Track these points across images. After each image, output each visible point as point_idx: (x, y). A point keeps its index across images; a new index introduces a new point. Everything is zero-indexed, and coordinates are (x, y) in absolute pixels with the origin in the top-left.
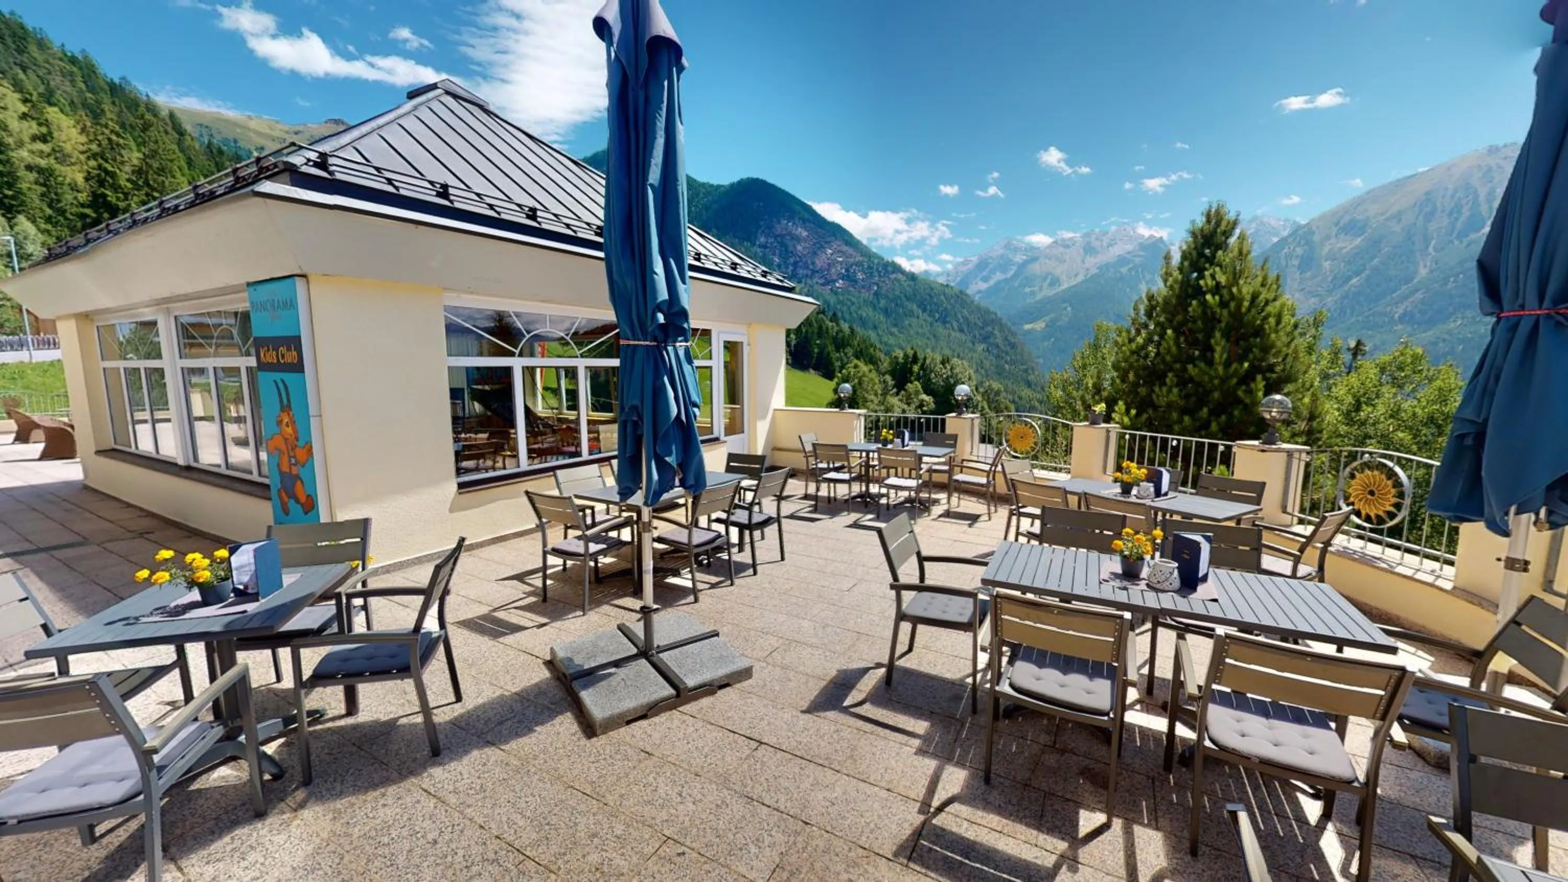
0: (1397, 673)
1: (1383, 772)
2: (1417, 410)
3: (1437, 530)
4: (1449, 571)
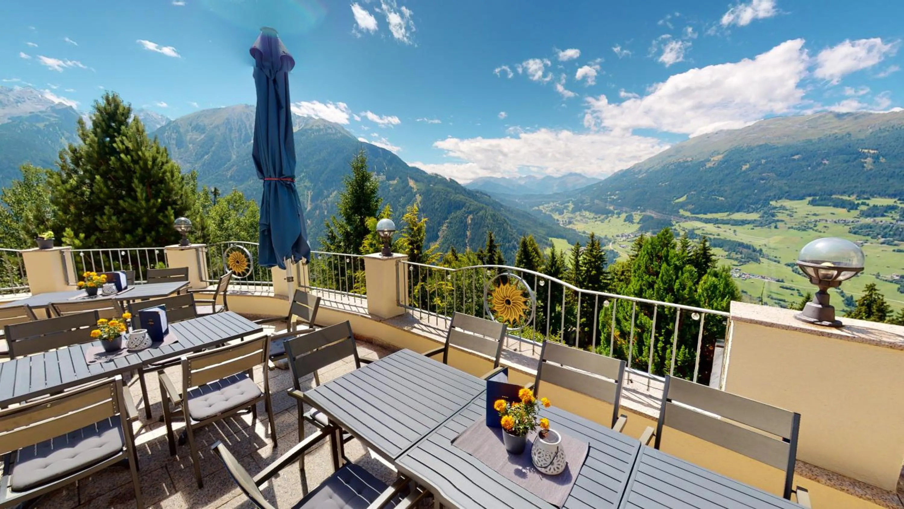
0: (265, 339)
1: (270, 383)
2: (246, 221)
3: (264, 273)
4: (272, 288)
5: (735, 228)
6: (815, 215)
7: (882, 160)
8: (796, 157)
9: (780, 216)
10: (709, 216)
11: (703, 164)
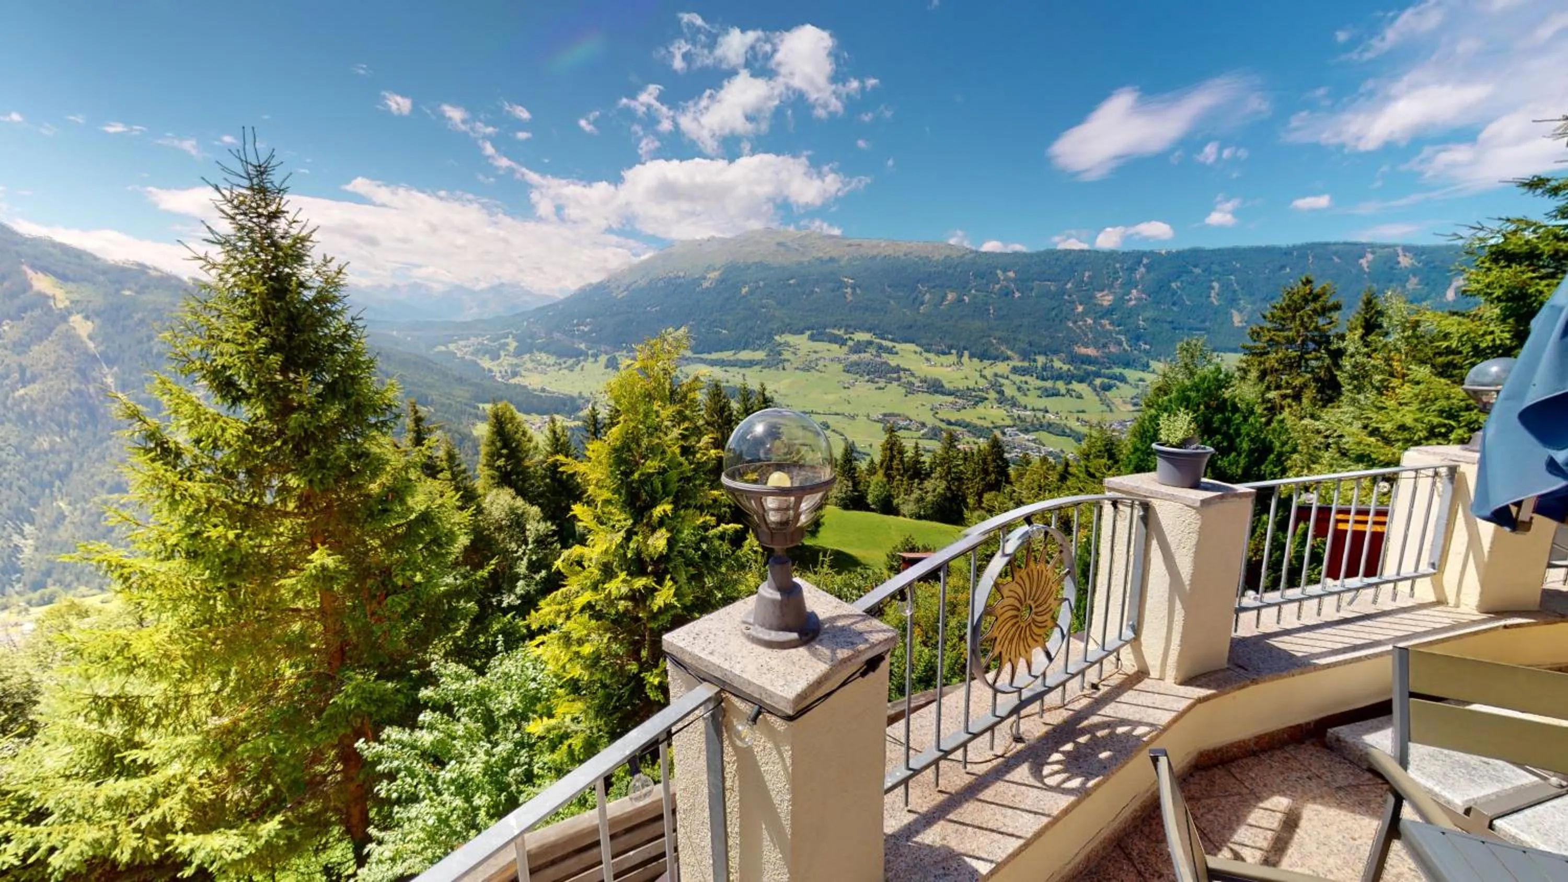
5: (743, 371)
6: (815, 352)
7: (858, 291)
8: (792, 282)
9: (786, 355)
10: (714, 356)
11: (697, 282)
